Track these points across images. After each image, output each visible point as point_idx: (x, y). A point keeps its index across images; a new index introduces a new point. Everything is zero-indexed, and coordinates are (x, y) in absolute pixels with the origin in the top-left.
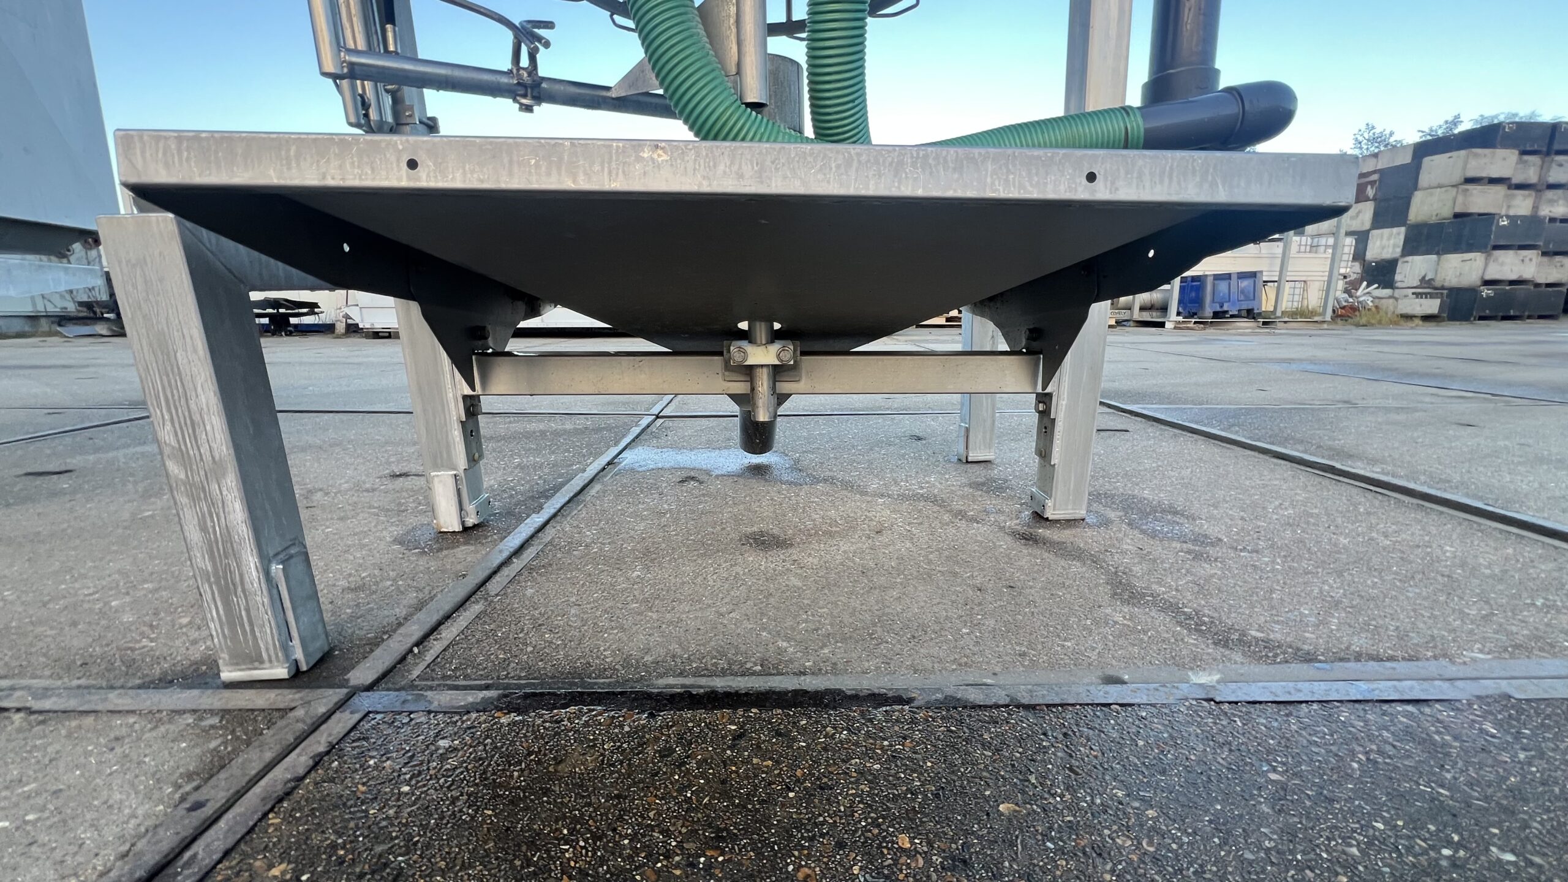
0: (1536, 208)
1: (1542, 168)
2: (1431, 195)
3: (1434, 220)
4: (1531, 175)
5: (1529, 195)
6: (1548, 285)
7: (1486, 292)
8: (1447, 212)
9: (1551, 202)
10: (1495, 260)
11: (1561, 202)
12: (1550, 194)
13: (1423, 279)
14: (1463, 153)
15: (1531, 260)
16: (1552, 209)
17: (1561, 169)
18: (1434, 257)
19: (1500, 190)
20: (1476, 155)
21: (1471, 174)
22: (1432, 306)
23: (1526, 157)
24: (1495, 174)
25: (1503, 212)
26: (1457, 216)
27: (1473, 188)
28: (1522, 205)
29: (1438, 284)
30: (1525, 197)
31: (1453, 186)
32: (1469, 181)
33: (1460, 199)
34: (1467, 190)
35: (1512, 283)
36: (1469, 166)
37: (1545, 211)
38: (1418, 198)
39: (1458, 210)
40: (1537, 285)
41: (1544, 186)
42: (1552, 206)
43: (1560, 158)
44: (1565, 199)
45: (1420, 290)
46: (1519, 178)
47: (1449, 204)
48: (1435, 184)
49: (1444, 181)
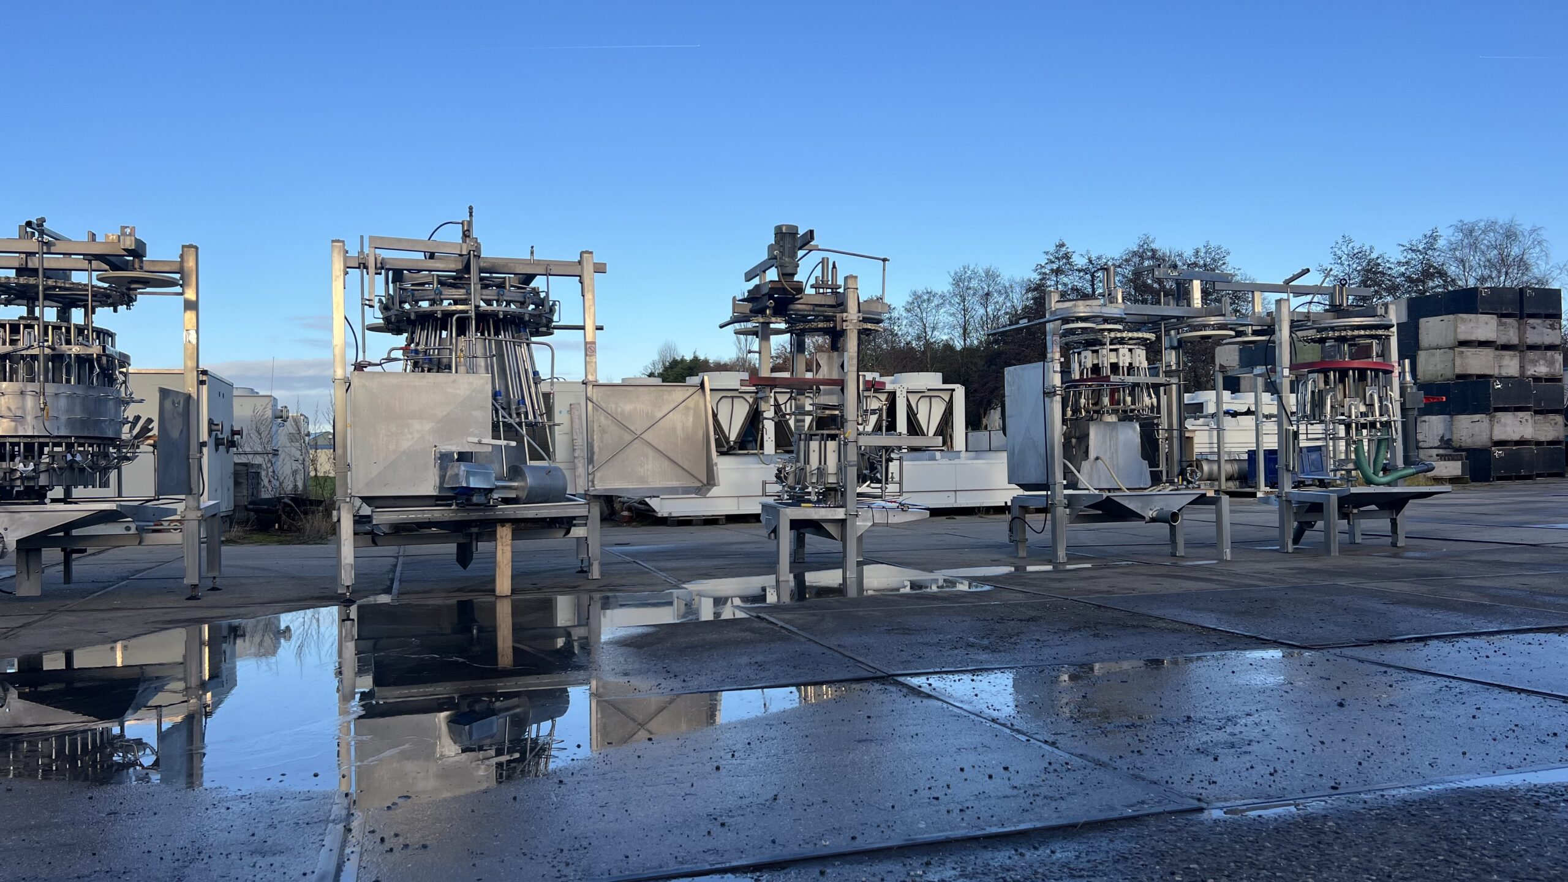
0: (1522, 367)
1: (1519, 329)
2: (1433, 355)
3: (1440, 380)
4: (1511, 336)
5: (1515, 356)
6: (1550, 443)
7: (1498, 453)
8: (1449, 373)
9: (1534, 362)
10: (1498, 422)
11: (1542, 362)
12: (1531, 355)
13: (1442, 439)
14: (1451, 317)
15: (1527, 420)
16: (1536, 369)
17: (1535, 331)
18: (1447, 417)
19: (1488, 353)
20: (1463, 319)
21: (1462, 337)
22: (1454, 468)
23: (1504, 320)
24: (1482, 338)
25: (1496, 372)
26: (1459, 377)
27: (1469, 351)
28: (1510, 366)
29: (1455, 444)
30: (1512, 357)
31: (1450, 348)
32: (1463, 344)
33: (1458, 362)
34: (1463, 352)
35: (1517, 443)
36: (1459, 330)
37: (1531, 371)
39: (1458, 371)
40: (1538, 443)
41: (1525, 347)
42: (1536, 366)
43: (1531, 321)
44: (1545, 359)
45: (1441, 451)
46: (1503, 340)
47: (1450, 364)
48: (1434, 344)
49: (1441, 342)
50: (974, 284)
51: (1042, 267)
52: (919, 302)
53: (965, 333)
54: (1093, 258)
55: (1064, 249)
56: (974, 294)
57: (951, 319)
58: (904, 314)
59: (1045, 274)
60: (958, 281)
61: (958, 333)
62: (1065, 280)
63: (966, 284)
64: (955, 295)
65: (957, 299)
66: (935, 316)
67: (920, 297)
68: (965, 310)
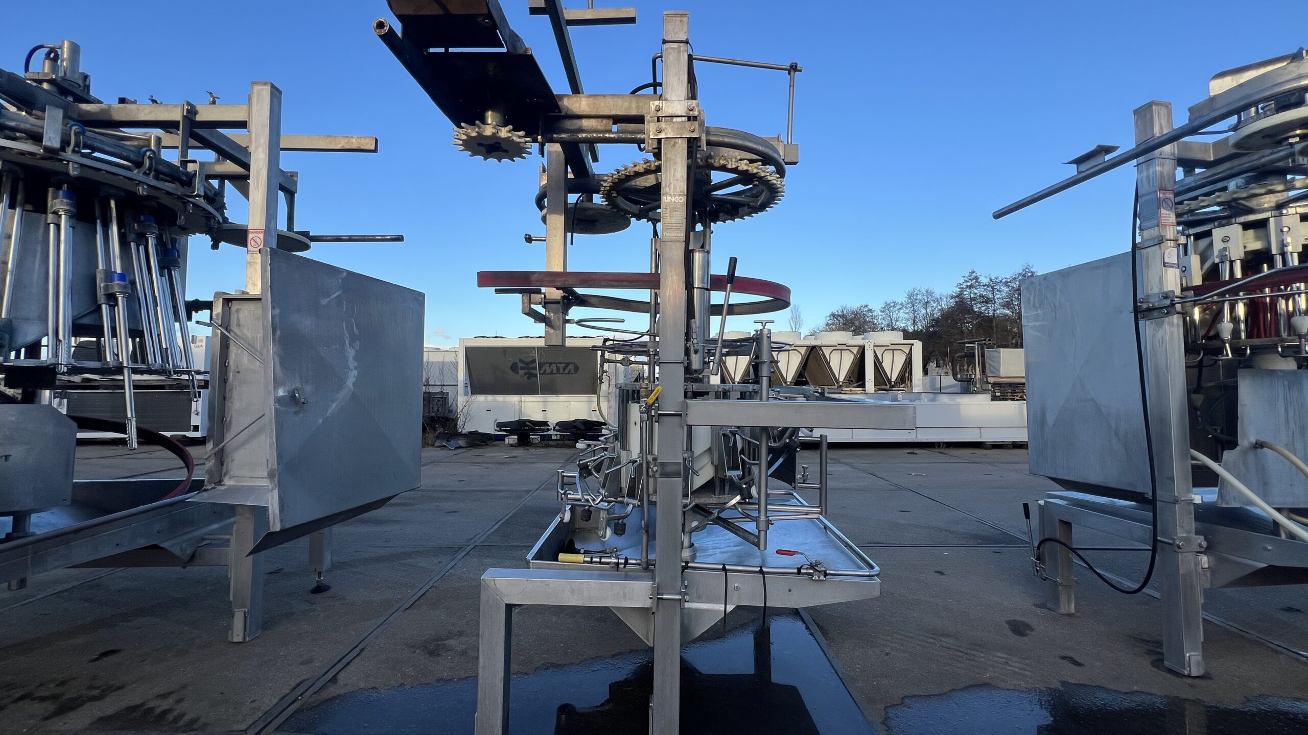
50: (919, 297)
51: (961, 284)
52: (888, 307)
53: (914, 323)
54: (993, 278)
55: (974, 274)
56: (920, 302)
57: (906, 316)
58: (880, 313)
59: (963, 288)
60: (910, 296)
61: (909, 323)
62: (976, 291)
63: (915, 297)
64: (909, 303)
65: (910, 305)
66: (897, 314)
67: (889, 304)
68: (914, 311)
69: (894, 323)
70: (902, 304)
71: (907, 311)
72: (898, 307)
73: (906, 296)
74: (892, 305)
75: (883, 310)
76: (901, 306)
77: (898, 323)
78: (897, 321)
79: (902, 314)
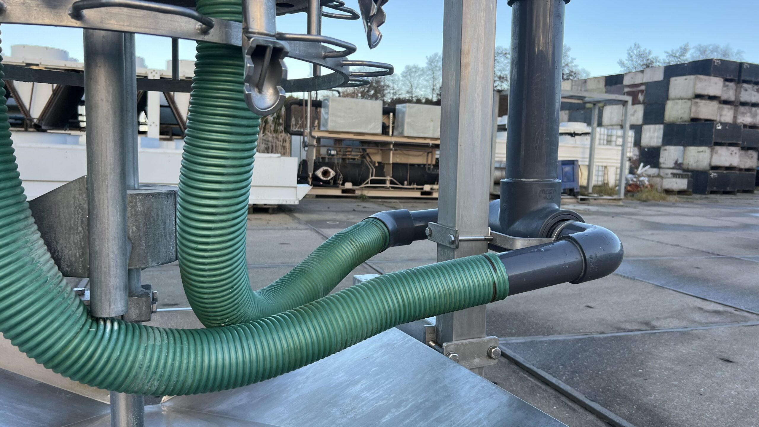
0: (735, 117)
1: (736, 90)
2: (677, 103)
3: (679, 121)
4: (730, 95)
5: (731, 109)
6: (746, 170)
7: (713, 174)
8: (686, 117)
9: (743, 114)
10: (716, 153)
11: (748, 114)
12: (742, 109)
13: (676, 163)
14: (692, 77)
15: (736, 153)
16: (744, 119)
17: (747, 93)
18: (681, 148)
19: (714, 105)
20: (700, 79)
21: (699, 92)
22: (682, 184)
23: (727, 83)
24: (712, 94)
25: (718, 119)
26: (693, 120)
27: (701, 102)
28: (728, 115)
29: (685, 167)
30: (729, 109)
31: (689, 99)
32: (699, 96)
33: (694, 109)
34: (697, 103)
35: (727, 168)
36: (697, 87)
37: (741, 120)
38: (669, 105)
39: (693, 115)
40: (740, 170)
41: (738, 104)
42: (744, 116)
43: (745, 86)
44: (750, 112)
45: (675, 171)
46: (724, 97)
47: (687, 111)
48: (678, 96)
49: (683, 95)
52: (410, 72)
53: (433, 91)
56: (437, 69)
57: (426, 83)
60: (429, 62)
61: (429, 91)
64: (429, 70)
65: (430, 72)
66: (418, 81)
67: (410, 69)
68: (434, 78)
69: (414, 90)
70: (422, 70)
71: (427, 78)
72: (419, 73)
73: (427, 61)
74: (414, 70)
75: (405, 75)
76: (422, 73)
77: (418, 90)
78: (416, 88)
79: (422, 81)
